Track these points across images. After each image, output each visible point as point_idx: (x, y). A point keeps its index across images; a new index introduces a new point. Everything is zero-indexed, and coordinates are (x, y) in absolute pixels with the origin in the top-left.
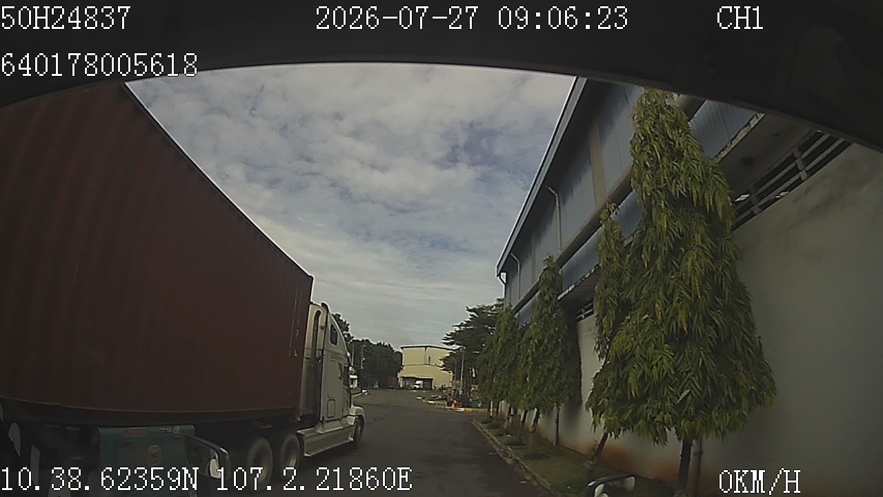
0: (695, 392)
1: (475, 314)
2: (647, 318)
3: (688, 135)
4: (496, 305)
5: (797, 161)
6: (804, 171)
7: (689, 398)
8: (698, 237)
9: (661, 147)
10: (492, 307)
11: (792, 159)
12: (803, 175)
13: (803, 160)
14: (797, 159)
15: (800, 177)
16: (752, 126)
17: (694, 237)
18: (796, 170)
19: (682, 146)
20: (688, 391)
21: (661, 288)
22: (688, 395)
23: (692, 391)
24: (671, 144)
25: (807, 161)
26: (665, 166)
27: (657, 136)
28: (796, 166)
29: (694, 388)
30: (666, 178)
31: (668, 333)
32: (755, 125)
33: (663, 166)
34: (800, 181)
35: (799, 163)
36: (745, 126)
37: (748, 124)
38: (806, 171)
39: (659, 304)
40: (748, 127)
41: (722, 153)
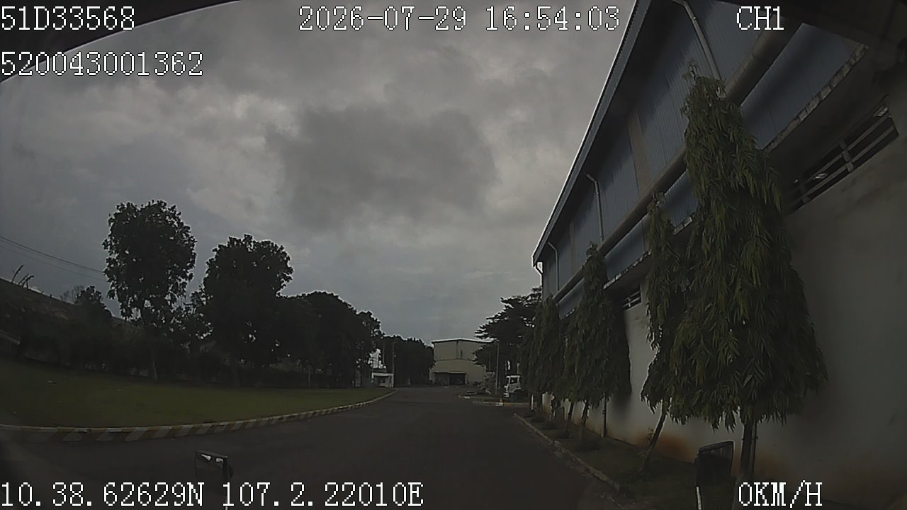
0: (758, 377)
1: (510, 306)
2: (711, 306)
3: (741, 128)
4: (532, 295)
5: (843, 152)
6: (850, 163)
7: (753, 382)
8: (756, 229)
9: (716, 140)
10: (528, 297)
11: (839, 150)
12: (849, 166)
13: (849, 152)
14: (843, 150)
15: (847, 169)
16: (802, 119)
17: (753, 228)
18: (842, 162)
19: (736, 138)
20: (751, 376)
21: (724, 278)
22: (751, 380)
23: (756, 377)
24: (724, 136)
25: (853, 153)
26: (721, 159)
27: (711, 130)
28: (843, 158)
29: (757, 373)
30: (723, 172)
31: (732, 320)
32: (805, 119)
33: (719, 159)
34: (846, 173)
35: (845, 154)
36: (795, 119)
37: (798, 117)
38: (853, 163)
39: (722, 293)
40: (797, 121)
41: (772, 144)
